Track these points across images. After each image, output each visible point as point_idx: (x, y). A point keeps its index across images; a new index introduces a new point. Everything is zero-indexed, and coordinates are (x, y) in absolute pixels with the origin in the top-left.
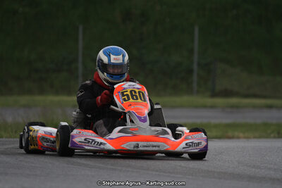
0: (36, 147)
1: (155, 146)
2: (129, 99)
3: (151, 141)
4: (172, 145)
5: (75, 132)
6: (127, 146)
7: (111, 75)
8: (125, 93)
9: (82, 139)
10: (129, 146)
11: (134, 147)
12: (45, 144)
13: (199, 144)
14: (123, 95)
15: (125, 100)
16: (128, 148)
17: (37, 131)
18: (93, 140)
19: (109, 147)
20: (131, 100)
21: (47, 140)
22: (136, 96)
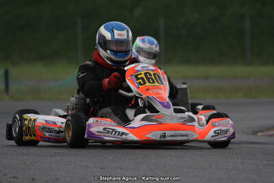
0: (33, 138)
1: (184, 136)
2: (145, 83)
3: (178, 130)
4: (200, 134)
5: (91, 120)
6: (152, 135)
7: (115, 52)
8: (139, 76)
9: (101, 129)
10: (154, 135)
11: (161, 137)
12: (47, 134)
13: (226, 131)
14: (138, 79)
15: (140, 83)
16: (154, 138)
17: (35, 120)
18: (113, 130)
19: (132, 137)
20: (148, 84)
21: (50, 130)
22: (152, 79)
